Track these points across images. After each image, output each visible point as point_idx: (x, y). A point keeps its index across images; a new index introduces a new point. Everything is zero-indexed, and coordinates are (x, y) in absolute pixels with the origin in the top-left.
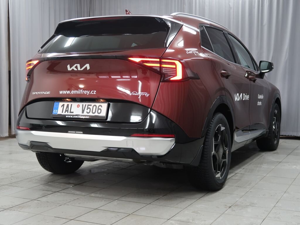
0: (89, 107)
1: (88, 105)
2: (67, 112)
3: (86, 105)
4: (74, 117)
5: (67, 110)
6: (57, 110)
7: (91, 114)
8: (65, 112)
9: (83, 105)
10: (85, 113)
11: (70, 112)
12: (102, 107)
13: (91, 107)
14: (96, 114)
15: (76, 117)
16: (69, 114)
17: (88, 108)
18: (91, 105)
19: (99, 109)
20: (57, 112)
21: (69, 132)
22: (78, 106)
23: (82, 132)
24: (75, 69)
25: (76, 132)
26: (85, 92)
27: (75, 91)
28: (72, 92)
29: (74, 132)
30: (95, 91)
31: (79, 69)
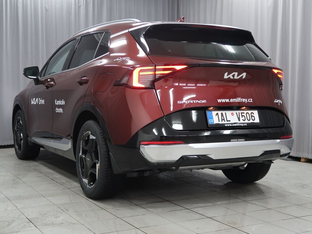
0: (243, 114)
1: (242, 113)
2: (223, 121)
3: (239, 113)
4: (233, 125)
5: (223, 118)
6: (212, 120)
7: (247, 121)
8: (222, 121)
9: (236, 113)
10: (242, 121)
11: (227, 121)
12: (253, 114)
13: (245, 115)
14: (251, 121)
15: (235, 125)
16: (226, 122)
17: (242, 116)
18: (244, 113)
19: (252, 116)
20: (213, 121)
21: (231, 140)
22: (232, 114)
23: (244, 140)
24: (232, 77)
25: (239, 140)
26: (243, 100)
27: (233, 99)
28: (231, 100)
29: (237, 140)
30: (252, 99)
31: (236, 77)
